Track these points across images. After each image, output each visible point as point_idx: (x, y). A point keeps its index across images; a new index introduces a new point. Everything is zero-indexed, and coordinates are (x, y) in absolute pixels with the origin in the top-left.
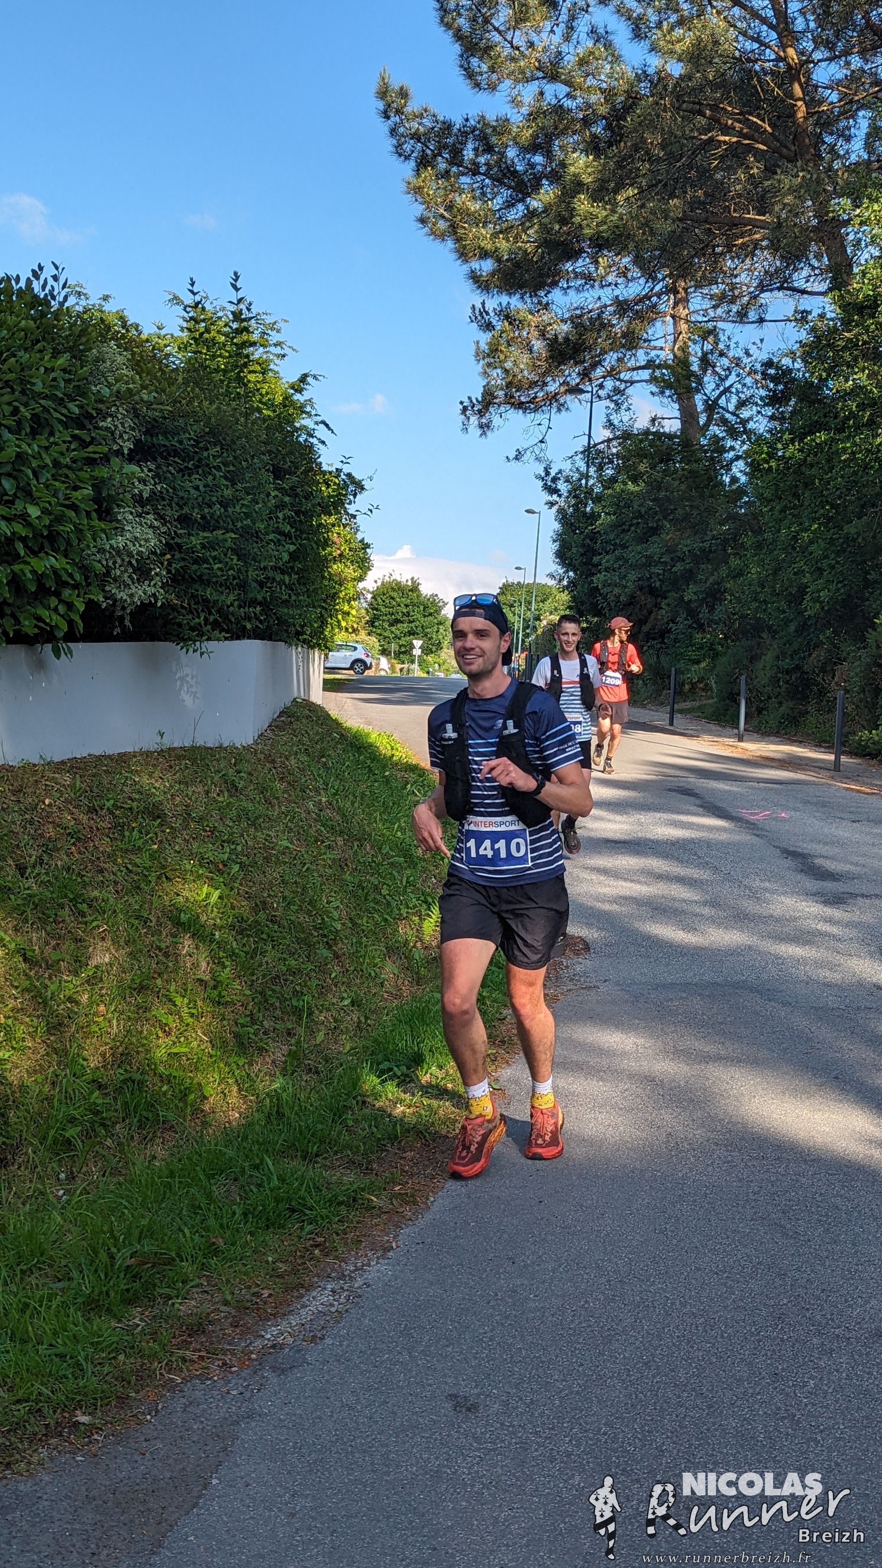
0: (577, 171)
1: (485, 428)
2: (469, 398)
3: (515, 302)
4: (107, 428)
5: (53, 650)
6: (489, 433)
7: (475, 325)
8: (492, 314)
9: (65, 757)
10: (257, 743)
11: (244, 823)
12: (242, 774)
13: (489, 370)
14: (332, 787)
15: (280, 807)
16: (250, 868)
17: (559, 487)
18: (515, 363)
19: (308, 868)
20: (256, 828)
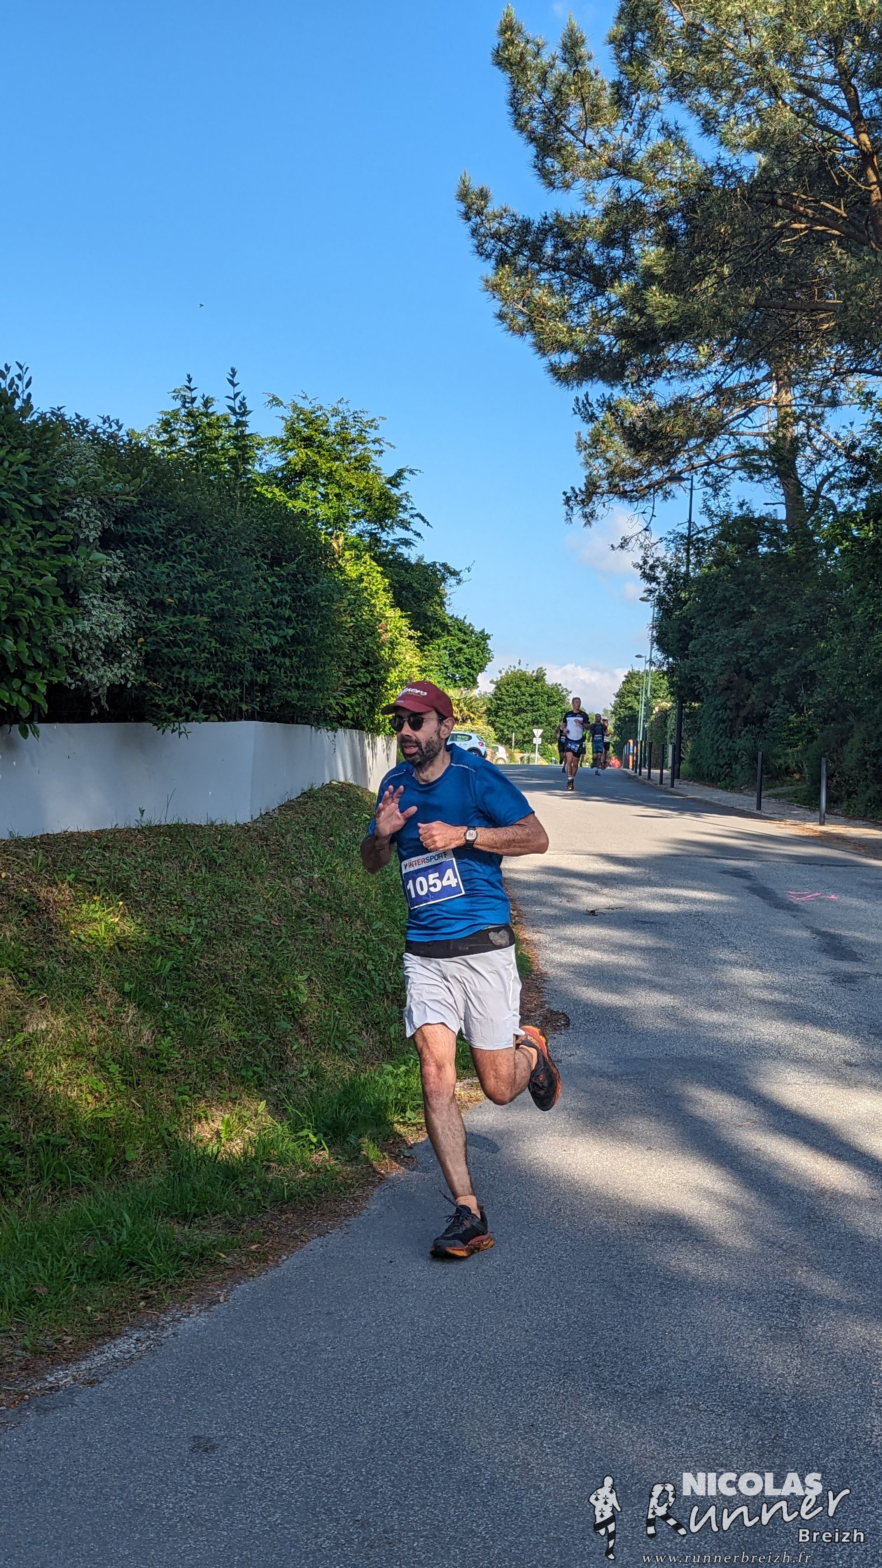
0: (649, 263)
1: (589, 517)
2: (573, 488)
3: (617, 393)
4: (73, 518)
5: (20, 729)
6: (593, 522)
7: (578, 417)
8: (595, 406)
9: (38, 834)
10: (256, 821)
11: (217, 897)
12: (225, 851)
13: (590, 461)
14: (328, 864)
15: (263, 883)
16: (215, 942)
17: (658, 574)
18: (616, 453)
19: (283, 942)
20: (231, 903)
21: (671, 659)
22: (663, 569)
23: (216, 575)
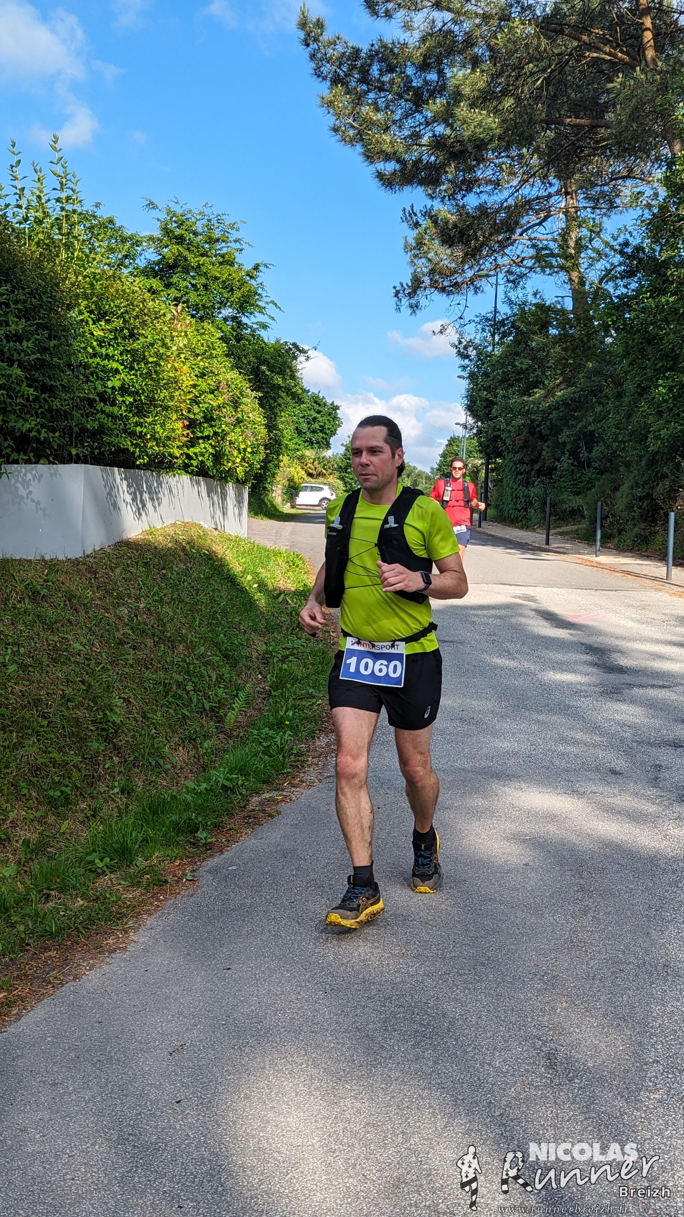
0: (458, 83)
1: (414, 307)
2: (401, 284)
3: (437, 205)
6: (418, 312)
7: (405, 224)
8: (419, 215)
10: (88, 556)
11: (38, 627)
12: (50, 583)
13: (415, 261)
14: (154, 595)
15: (87, 613)
16: (30, 669)
17: (470, 353)
18: (436, 254)
19: (103, 667)
20: (53, 631)
21: (479, 423)
22: (475, 349)
23: (33, 325)
